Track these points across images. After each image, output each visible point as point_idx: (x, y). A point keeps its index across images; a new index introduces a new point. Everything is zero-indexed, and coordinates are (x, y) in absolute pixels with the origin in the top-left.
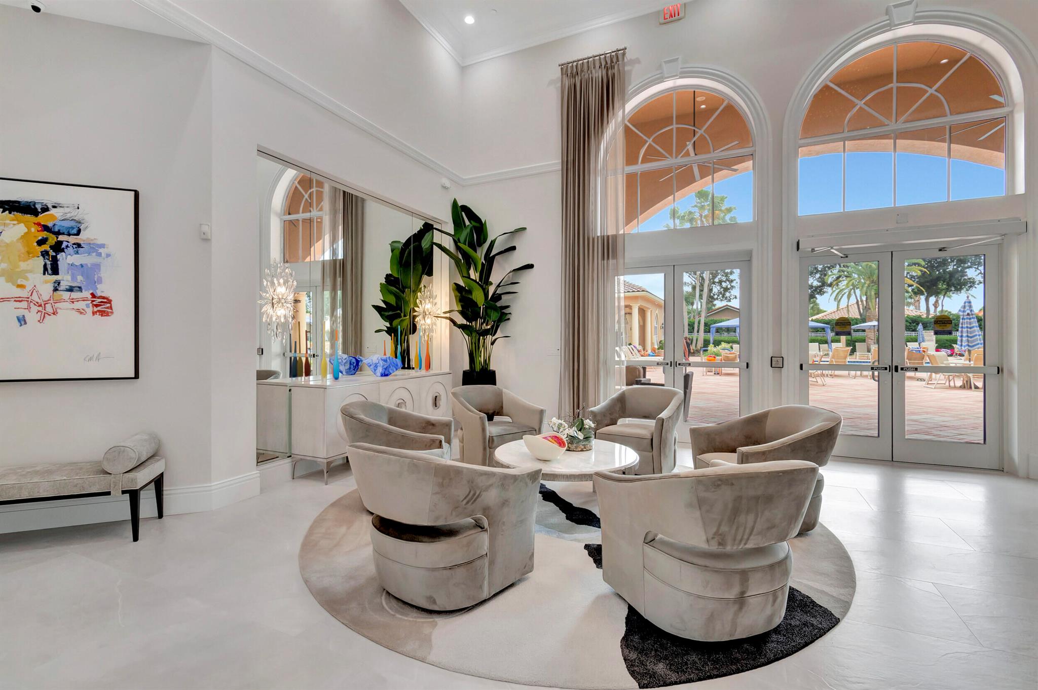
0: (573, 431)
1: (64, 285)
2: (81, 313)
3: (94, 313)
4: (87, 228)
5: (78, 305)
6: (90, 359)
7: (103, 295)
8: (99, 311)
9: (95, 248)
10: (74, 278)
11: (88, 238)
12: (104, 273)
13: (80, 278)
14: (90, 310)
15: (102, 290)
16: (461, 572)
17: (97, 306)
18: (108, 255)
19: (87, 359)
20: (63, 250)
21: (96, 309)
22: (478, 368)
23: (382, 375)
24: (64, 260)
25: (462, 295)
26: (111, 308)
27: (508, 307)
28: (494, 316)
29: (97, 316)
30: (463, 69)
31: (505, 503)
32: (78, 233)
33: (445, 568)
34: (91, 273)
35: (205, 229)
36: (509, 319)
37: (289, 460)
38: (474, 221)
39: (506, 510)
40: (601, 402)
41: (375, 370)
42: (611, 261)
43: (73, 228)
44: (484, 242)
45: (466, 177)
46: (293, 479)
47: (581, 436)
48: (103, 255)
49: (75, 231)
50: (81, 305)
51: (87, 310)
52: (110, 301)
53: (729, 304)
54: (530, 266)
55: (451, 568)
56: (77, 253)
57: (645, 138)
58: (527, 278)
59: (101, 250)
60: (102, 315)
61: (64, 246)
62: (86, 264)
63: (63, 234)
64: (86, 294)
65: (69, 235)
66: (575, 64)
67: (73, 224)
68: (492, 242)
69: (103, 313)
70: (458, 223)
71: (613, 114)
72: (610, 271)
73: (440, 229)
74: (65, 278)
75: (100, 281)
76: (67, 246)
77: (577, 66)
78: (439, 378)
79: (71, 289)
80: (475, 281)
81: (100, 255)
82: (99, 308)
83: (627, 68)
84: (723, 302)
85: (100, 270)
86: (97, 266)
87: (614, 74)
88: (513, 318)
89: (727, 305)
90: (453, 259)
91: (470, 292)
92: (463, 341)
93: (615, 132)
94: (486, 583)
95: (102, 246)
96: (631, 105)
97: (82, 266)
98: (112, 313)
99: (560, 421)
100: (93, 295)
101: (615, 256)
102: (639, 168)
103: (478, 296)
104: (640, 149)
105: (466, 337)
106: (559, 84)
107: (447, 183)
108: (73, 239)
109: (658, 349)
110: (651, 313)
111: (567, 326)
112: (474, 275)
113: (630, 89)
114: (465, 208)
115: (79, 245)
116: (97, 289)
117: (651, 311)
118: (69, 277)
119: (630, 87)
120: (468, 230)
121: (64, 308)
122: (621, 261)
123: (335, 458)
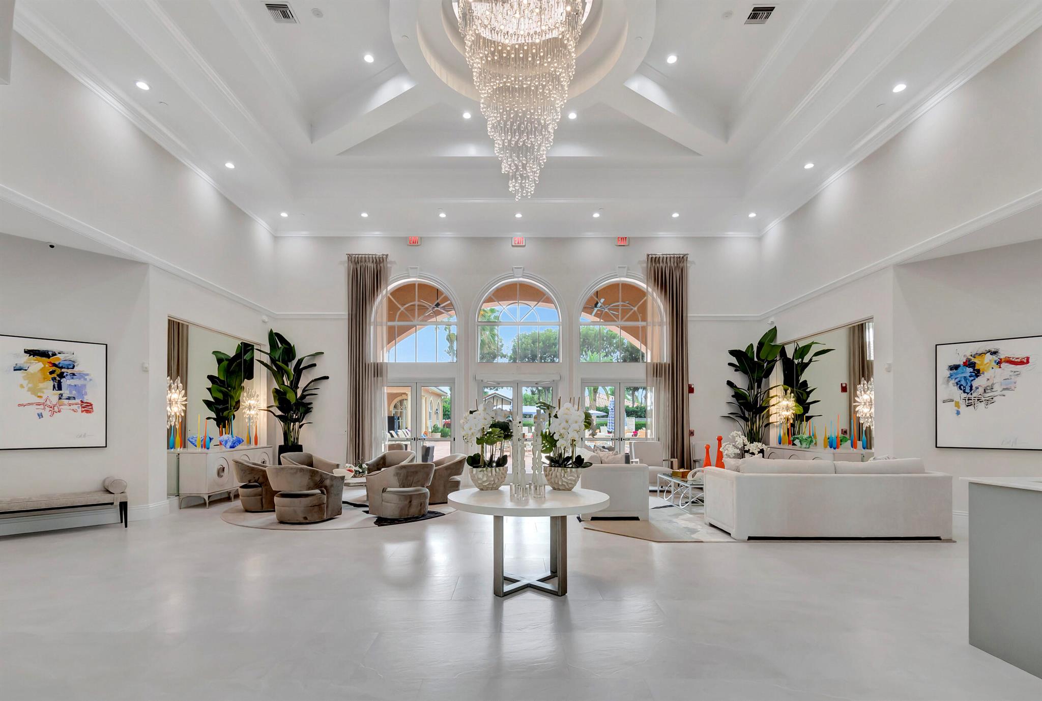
0: (357, 468)
1: (65, 396)
2: (75, 411)
3: (82, 411)
4: (78, 365)
5: (72, 407)
6: (80, 436)
7: (87, 401)
8: (85, 410)
9: (82, 376)
10: (71, 392)
11: (79, 371)
12: (88, 390)
13: (74, 392)
14: (80, 410)
15: (87, 399)
16: (316, 507)
17: (84, 407)
18: (91, 380)
19: (78, 436)
20: (64, 377)
21: (83, 409)
22: (290, 444)
23: (231, 447)
24: (65, 382)
25: (280, 396)
26: (92, 409)
27: (311, 403)
28: (302, 410)
29: (84, 413)
30: (276, 238)
31: (332, 486)
32: (73, 368)
33: (311, 506)
34: (80, 390)
35: (146, 365)
36: (311, 411)
37: (177, 498)
38: (285, 344)
39: (332, 488)
40: (373, 457)
41: (226, 444)
42: (379, 378)
43: (70, 365)
44: (293, 359)
45: (277, 313)
46: (180, 509)
47: (361, 471)
48: (88, 380)
49: (71, 367)
50: (75, 407)
51: (78, 409)
52: (91, 405)
53: (497, 392)
54: (327, 378)
55: (313, 506)
56: (73, 378)
57: (399, 306)
58: (323, 385)
59: (86, 377)
60: (87, 413)
61: (65, 375)
62: (78, 385)
63: (65, 368)
64: (78, 401)
65: (68, 368)
66: (357, 256)
67: (70, 362)
68: (299, 360)
69: (87, 411)
70: (273, 345)
71: (380, 291)
72: (379, 385)
73: (259, 349)
74: (66, 392)
75: (86, 394)
76: (67, 375)
77: (358, 257)
78: (264, 450)
79: (69, 398)
80: (287, 386)
81: (86, 379)
82: (85, 409)
83: (389, 265)
84: (492, 390)
85: (86, 388)
86: (84, 386)
87: (381, 267)
88: (314, 410)
89: (495, 393)
90: (270, 370)
91: (285, 393)
92: (279, 426)
93: (381, 300)
94: (325, 513)
95: (87, 375)
96: (392, 287)
97: (75, 386)
98: (93, 411)
99: (350, 465)
100: (82, 402)
101: (381, 376)
102: (396, 323)
103: (291, 397)
104: (397, 312)
105: (282, 423)
106: (347, 265)
107: (265, 318)
108: (70, 371)
109: (432, 432)
110: (426, 400)
111: (351, 417)
112: (287, 383)
113: (391, 278)
114: (278, 335)
115: (74, 374)
116: (84, 398)
117: (426, 398)
118: (68, 392)
119: (390, 278)
120: (281, 351)
121: (65, 409)
122: (385, 378)
123: (212, 494)
